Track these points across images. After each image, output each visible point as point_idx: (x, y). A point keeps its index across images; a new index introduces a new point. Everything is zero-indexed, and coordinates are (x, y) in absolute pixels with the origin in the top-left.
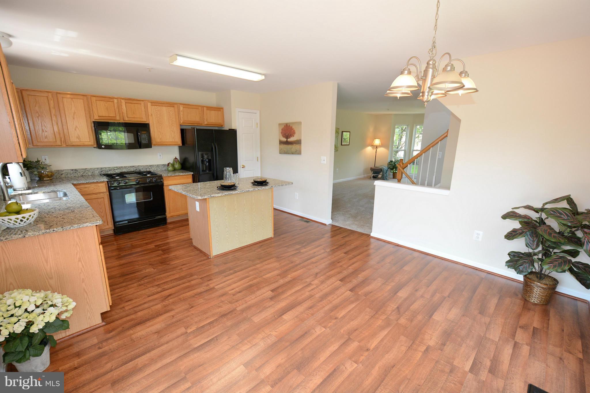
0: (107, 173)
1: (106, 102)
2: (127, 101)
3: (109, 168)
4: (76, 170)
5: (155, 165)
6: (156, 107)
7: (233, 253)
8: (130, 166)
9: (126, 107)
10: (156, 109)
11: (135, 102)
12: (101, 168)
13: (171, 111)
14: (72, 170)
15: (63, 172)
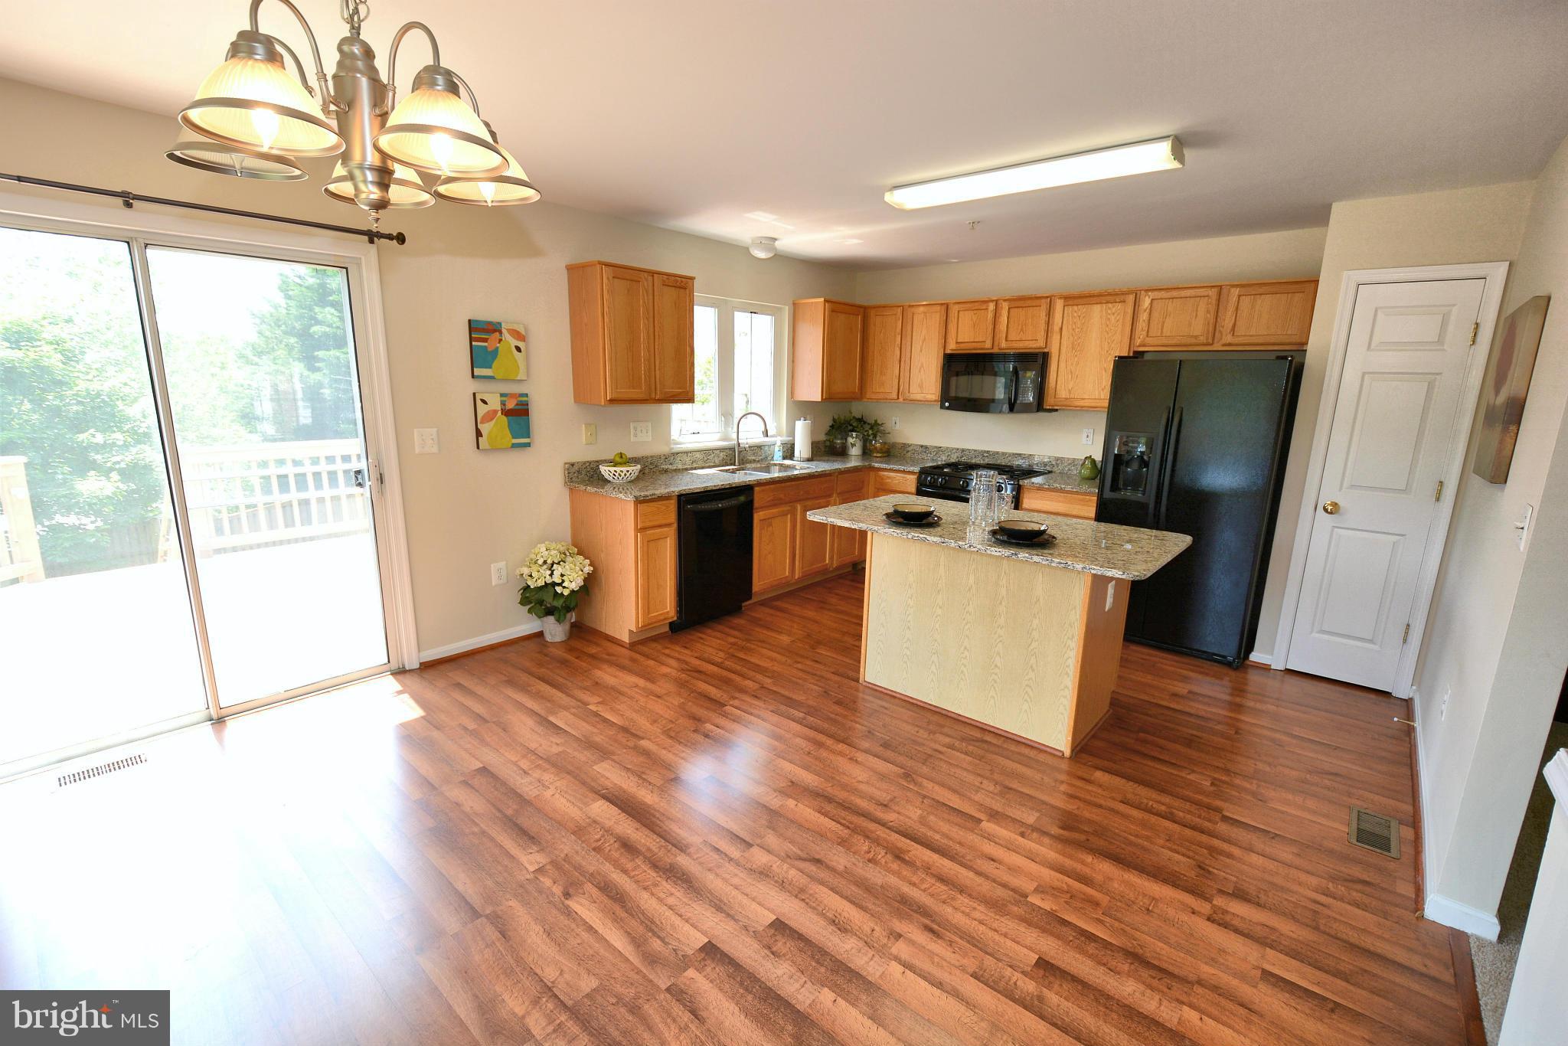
0: (969, 461)
1: (975, 312)
2: (1014, 304)
3: (975, 451)
4: (926, 447)
5: (1068, 459)
6: (1075, 308)
7: (904, 704)
8: (1013, 454)
9: (1008, 318)
10: (1075, 314)
11: (1029, 303)
12: (963, 450)
13: (1113, 314)
14: (922, 446)
15: (909, 449)
